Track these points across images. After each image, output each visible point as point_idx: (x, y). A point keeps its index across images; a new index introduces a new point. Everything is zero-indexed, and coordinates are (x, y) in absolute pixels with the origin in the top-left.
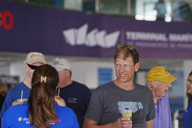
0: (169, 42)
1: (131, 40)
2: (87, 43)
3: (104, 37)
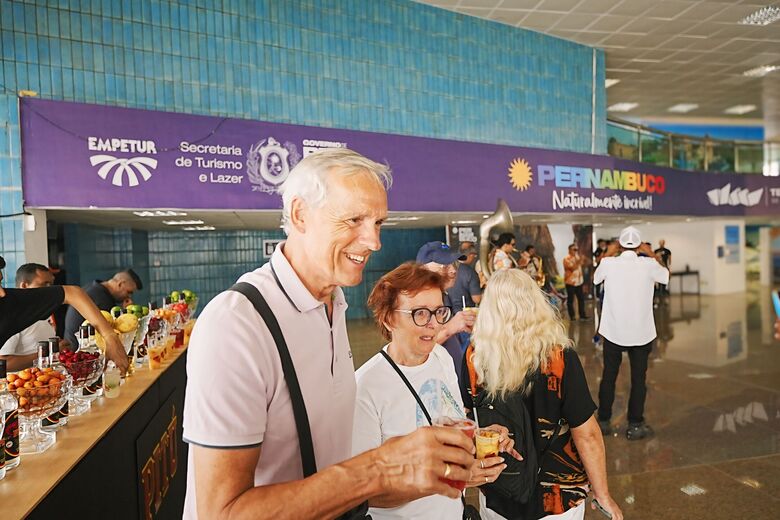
1: (776, 197)
2: (730, 203)
3: (747, 195)
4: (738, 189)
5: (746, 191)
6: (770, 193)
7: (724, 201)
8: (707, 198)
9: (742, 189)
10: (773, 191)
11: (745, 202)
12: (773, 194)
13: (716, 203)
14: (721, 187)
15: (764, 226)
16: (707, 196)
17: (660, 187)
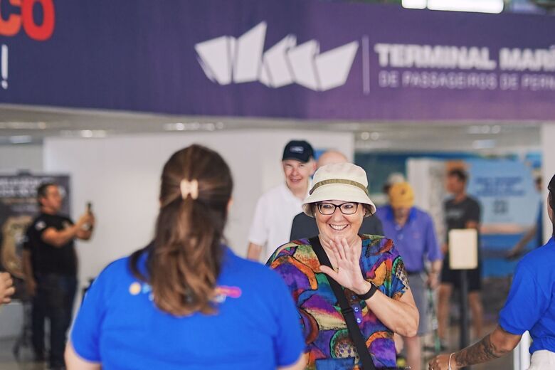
0: (498, 72)
2: (265, 79)
3: (314, 57)
4: (289, 41)
5: (311, 47)
6: (375, 56)
7: (245, 74)
8: (194, 64)
9: (300, 42)
10: (382, 49)
11: (308, 80)
12: (383, 60)
13: (224, 79)
14: (238, 32)
15: (418, 155)
16: (195, 55)
17: (38, 20)
